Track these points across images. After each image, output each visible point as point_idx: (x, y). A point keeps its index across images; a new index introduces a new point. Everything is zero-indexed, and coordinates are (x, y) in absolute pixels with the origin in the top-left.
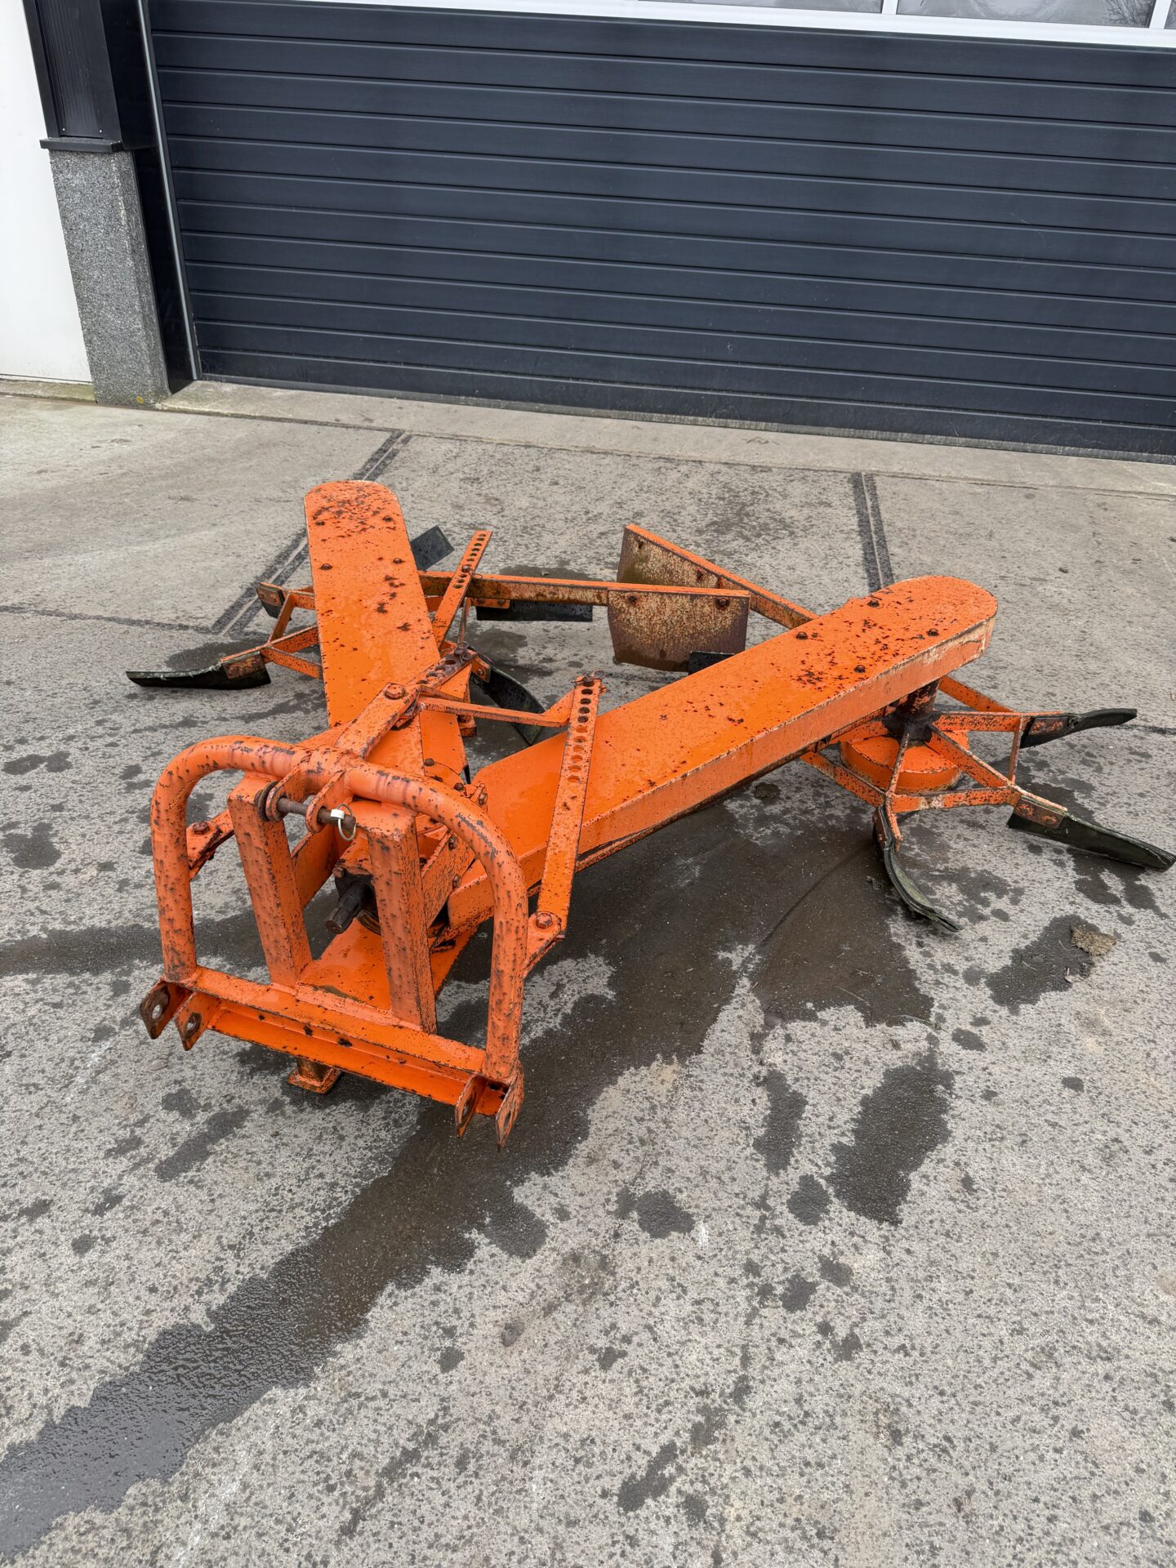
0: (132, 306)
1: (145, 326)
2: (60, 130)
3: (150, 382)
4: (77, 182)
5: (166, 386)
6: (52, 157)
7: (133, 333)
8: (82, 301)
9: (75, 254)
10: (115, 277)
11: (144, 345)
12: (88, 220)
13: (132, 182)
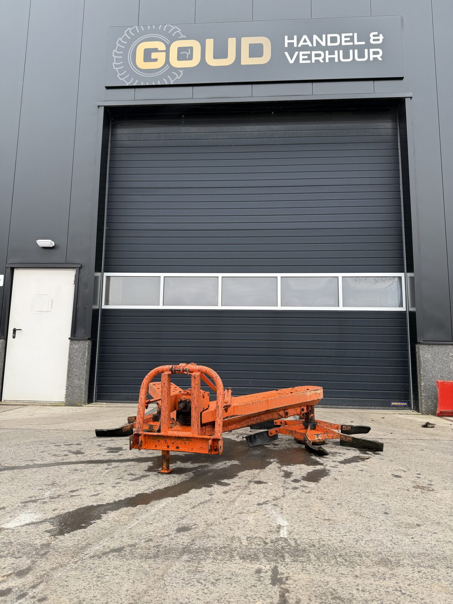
0: (84, 378)
1: (85, 383)
2: (74, 335)
3: (83, 399)
4: (76, 347)
5: (87, 402)
6: (71, 341)
7: (81, 385)
8: (68, 378)
9: (70, 365)
10: (80, 370)
11: (84, 388)
12: (76, 356)
13: (90, 348)
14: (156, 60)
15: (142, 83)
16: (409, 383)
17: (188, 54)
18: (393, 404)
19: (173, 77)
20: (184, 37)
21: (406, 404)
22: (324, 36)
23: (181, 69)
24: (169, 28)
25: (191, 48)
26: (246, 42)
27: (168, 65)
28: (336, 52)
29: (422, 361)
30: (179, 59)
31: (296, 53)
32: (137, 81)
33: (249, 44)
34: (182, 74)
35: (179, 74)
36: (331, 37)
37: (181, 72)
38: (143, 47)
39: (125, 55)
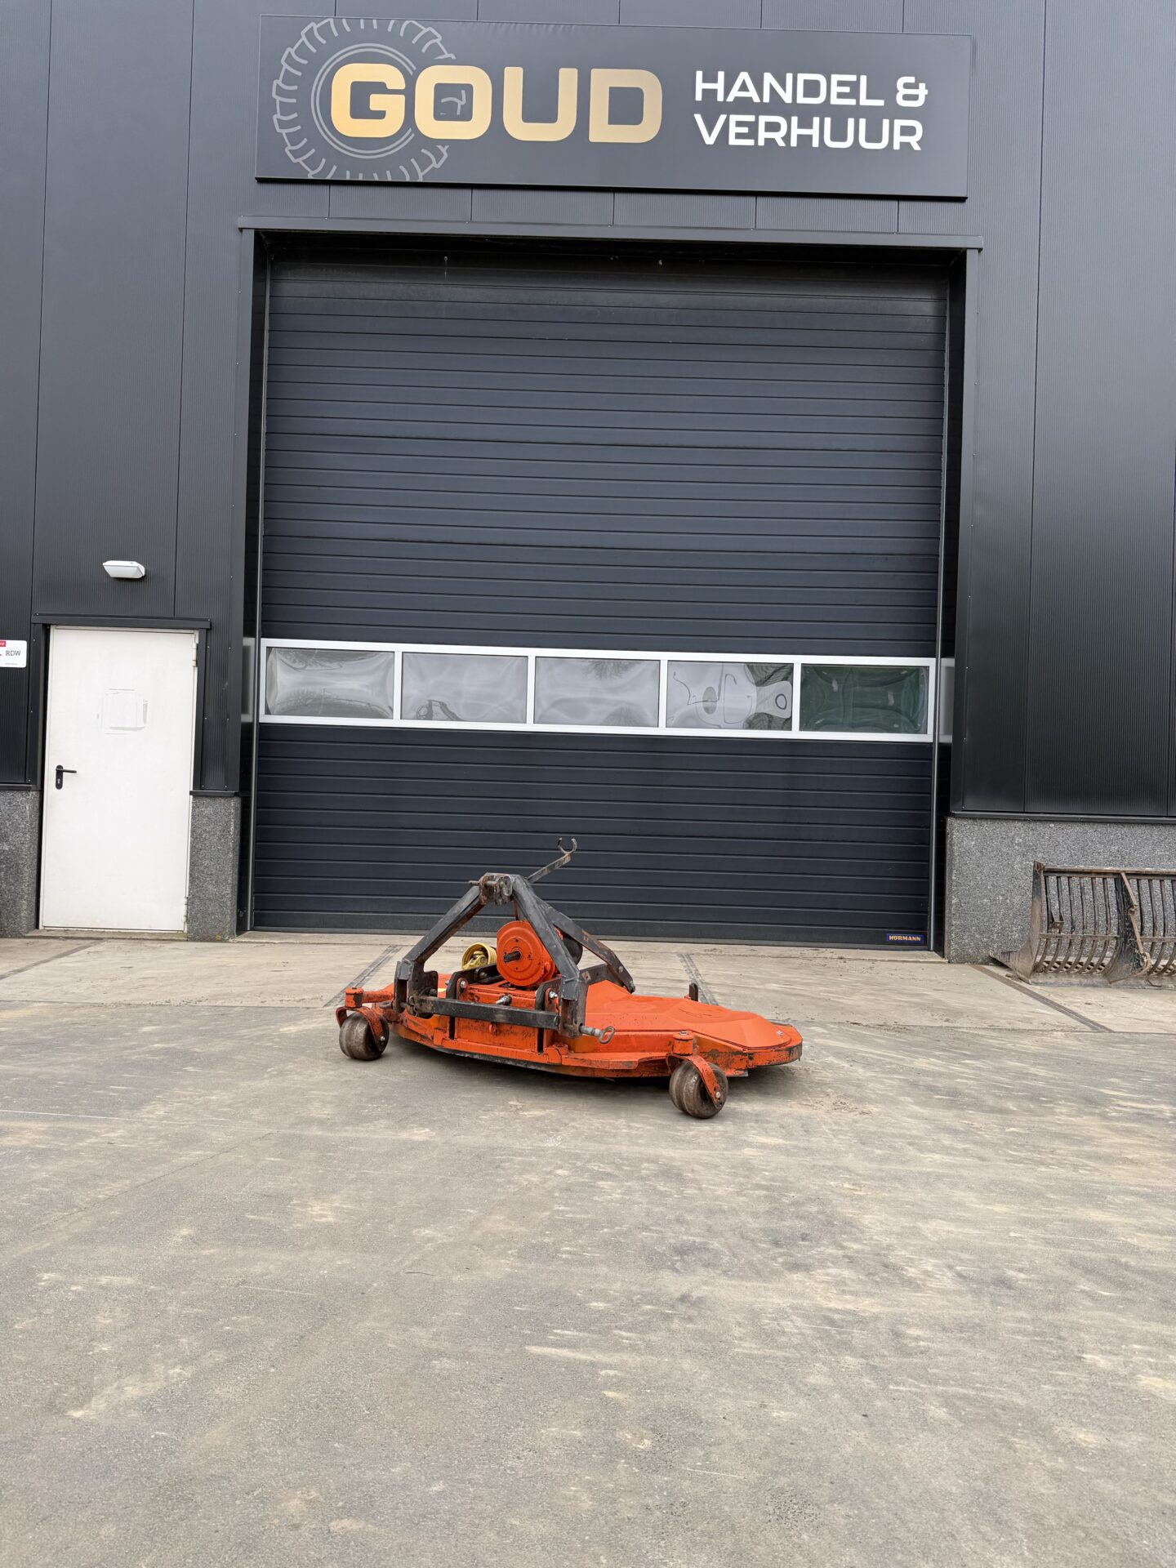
0: (226, 880)
1: (232, 892)
2: (201, 785)
3: (228, 926)
4: (206, 812)
5: (235, 930)
6: (194, 799)
7: (223, 896)
8: (193, 878)
9: (195, 851)
10: (219, 864)
11: (229, 903)
12: (209, 832)
13: (239, 812)
14: (380, 115)
15: (348, 173)
16: (928, 894)
17: (460, 103)
18: (891, 938)
19: (424, 162)
20: (450, 58)
21: (919, 939)
22: (789, 77)
24: (413, 30)
25: (469, 89)
26: (603, 80)
27: (410, 130)
28: (816, 120)
29: (956, 854)
30: (437, 117)
31: (723, 118)
32: (334, 169)
33: (613, 90)
34: (446, 155)
35: (439, 156)
36: (806, 82)
37: (444, 150)
38: (347, 77)
39: (303, 95)
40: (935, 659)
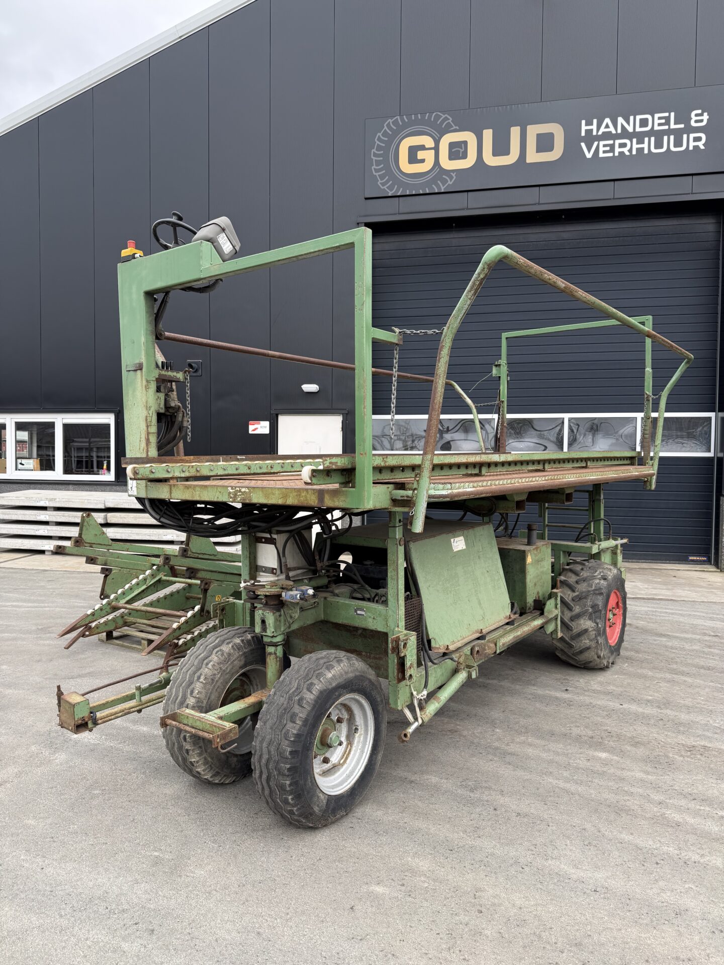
14: (423, 161)
15: (408, 191)
16: (711, 536)
17: (461, 151)
18: (690, 558)
19: (444, 182)
20: (456, 129)
21: (705, 559)
22: (632, 118)
23: (453, 171)
24: (438, 117)
25: (465, 143)
26: (533, 131)
27: (437, 167)
28: (646, 139)
30: (450, 158)
31: (596, 144)
32: (401, 189)
33: (537, 134)
34: (455, 178)
35: (451, 178)
36: (641, 120)
37: (454, 175)
38: (407, 143)
39: (386, 156)
40: (714, 413)
